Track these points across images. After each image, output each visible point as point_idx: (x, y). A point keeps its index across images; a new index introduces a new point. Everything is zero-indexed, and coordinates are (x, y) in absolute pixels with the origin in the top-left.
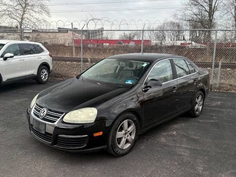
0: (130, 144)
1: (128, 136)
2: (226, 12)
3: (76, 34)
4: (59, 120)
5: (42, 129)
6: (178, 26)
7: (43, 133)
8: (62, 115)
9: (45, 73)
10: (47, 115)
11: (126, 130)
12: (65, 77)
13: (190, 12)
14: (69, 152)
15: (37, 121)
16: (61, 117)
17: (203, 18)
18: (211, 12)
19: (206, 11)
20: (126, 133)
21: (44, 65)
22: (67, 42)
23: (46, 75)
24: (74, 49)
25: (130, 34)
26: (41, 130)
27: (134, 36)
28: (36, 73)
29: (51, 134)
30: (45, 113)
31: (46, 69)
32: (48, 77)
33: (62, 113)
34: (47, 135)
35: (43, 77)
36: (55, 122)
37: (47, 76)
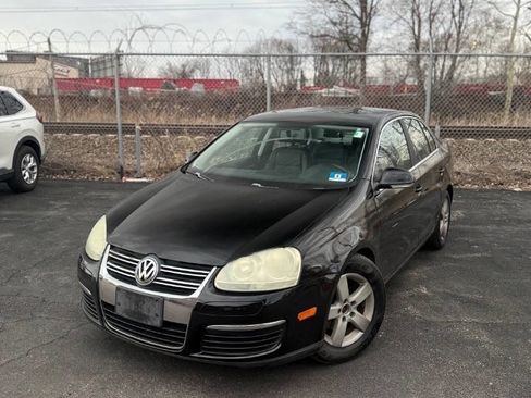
0: (360, 334)
1: (352, 314)
2: (395, 17)
3: (57, 67)
4: (202, 286)
5: (152, 314)
6: (290, 49)
7: (157, 323)
8: (211, 274)
9: (30, 165)
10: (161, 274)
11: (346, 300)
12: (75, 171)
13: (323, 16)
14: (236, 368)
15: (129, 293)
16: (208, 278)
17: (349, 30)
18: (365, 19)
19: (355, 15)
20: (346, 308)
21: (28, 145)
22: (36, 86)
23: (32, 168)
24: (57, 101)
25: (183, 66)
26: (146, 317)
27: (192, 71)
28: (10, 167)
29: (182, 326)
30: (155, 269)
31: (32, 155)
32: (38, 173)
33: (209, 268)
34: (168, 329)
35: (27, 174)
36: (191, 292)
37: (35, 170)
